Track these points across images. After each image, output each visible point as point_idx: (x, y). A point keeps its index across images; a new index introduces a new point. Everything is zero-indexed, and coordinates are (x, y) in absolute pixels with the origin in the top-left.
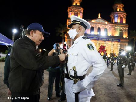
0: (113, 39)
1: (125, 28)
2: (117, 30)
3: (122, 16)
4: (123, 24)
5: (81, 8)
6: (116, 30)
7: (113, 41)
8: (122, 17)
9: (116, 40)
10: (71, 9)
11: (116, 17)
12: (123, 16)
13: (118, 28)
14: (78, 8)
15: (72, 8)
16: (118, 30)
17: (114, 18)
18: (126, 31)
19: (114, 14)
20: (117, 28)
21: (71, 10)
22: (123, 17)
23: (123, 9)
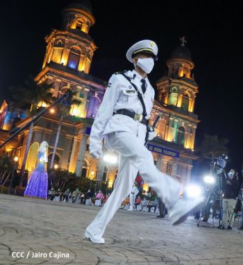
0: (163, 149)
1: (190, 125)
2: (173, 126)
3: (189, 91)
4: (187, 113)
5: (92, 45)
6: (170, 125)
7: (163, 153)
8: (187, 95)
9: (170, 153)
10: (63, 37)
11: (174, 91)
12: (191, 93)
13: (176, 121)
14: (84, 42)
15: (66, 36)
16: (176, 126)
17: (170, 93)
18: (191, 132)
19: (170, 82)
20: (173, 121)
21: (63, 40)
22: (189, 95)
23: (191, 76)
